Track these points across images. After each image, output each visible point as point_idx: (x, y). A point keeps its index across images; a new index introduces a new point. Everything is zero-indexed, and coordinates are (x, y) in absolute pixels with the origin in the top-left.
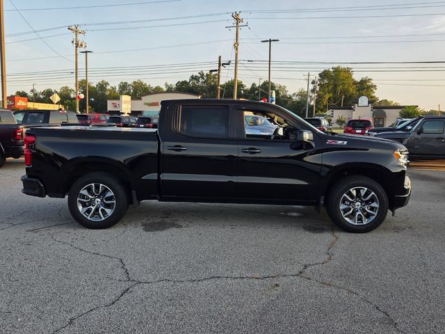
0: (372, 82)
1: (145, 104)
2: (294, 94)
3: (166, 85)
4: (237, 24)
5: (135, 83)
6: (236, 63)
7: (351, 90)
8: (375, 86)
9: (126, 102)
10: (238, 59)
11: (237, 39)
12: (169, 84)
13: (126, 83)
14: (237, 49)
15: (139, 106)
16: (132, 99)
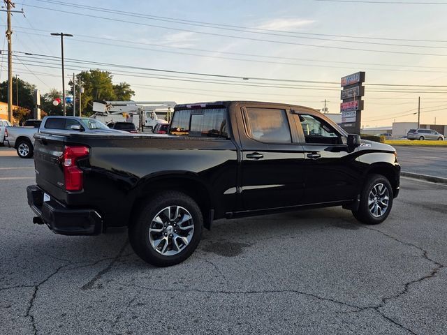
0: (130, 88)
2: (46, 95)
4: (8, 8)
6: (9, 55)
7: (112, 94)
8: (134, 92)
10: (12, 49)
11: (9, 26)
14: (9, 38)
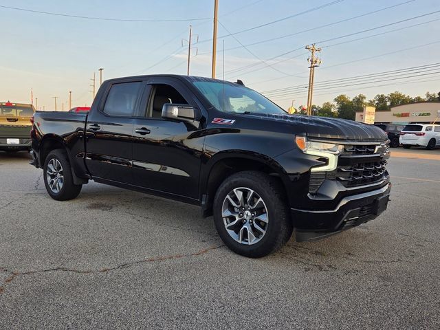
1: (394, 115)
3: (428, 95)
5: (392, 94)
9: (369, 113)
12: (431, 93)
13: (382, 96)
15: (385, 117)
16: (376, 110)
